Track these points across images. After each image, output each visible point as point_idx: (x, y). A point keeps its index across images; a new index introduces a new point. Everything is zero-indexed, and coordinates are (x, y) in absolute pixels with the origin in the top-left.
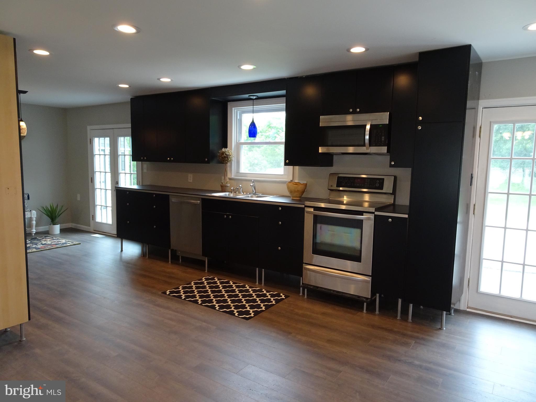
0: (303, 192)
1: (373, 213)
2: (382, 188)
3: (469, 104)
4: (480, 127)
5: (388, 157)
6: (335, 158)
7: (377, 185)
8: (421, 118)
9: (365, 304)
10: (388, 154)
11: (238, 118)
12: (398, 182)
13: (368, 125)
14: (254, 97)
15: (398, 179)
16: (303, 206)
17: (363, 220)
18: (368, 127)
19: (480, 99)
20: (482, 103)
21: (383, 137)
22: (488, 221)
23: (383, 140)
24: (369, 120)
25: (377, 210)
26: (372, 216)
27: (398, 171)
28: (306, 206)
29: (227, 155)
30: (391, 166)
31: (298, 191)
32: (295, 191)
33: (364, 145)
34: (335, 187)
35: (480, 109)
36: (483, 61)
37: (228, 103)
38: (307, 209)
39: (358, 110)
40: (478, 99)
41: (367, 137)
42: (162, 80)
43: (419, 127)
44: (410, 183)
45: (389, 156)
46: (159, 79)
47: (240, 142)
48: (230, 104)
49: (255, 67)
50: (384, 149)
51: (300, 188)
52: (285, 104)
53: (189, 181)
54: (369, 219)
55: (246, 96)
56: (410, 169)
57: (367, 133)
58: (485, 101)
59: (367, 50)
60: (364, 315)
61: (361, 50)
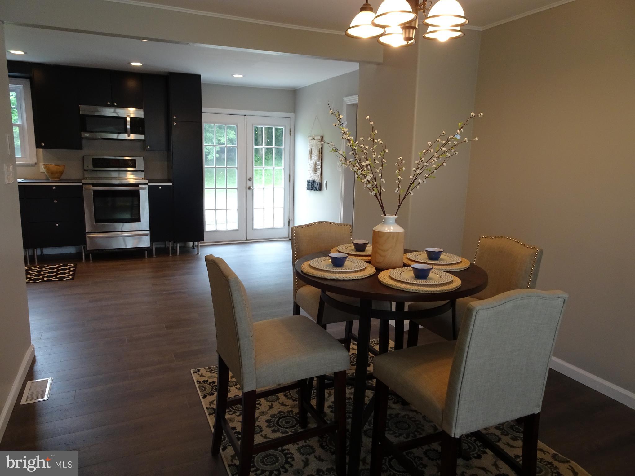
1: (147, 184)
8: (175, 117)
13: (128, 117)
16: (81, 184)
18: (128, 119)
21: (141, 128)
23: (141, 130)
25: (150, 180)
26: (146, 186)
28: (83, 184)
33: (126, 133)
34: (91, 167)
38: (85, 186)
39: (116, 104)
41: (129, 126)
50: (142, 137)
54: (144, 189)
57: (128, 123)
59: (143, 65)
60: (146, 259)
61: (139, 64)
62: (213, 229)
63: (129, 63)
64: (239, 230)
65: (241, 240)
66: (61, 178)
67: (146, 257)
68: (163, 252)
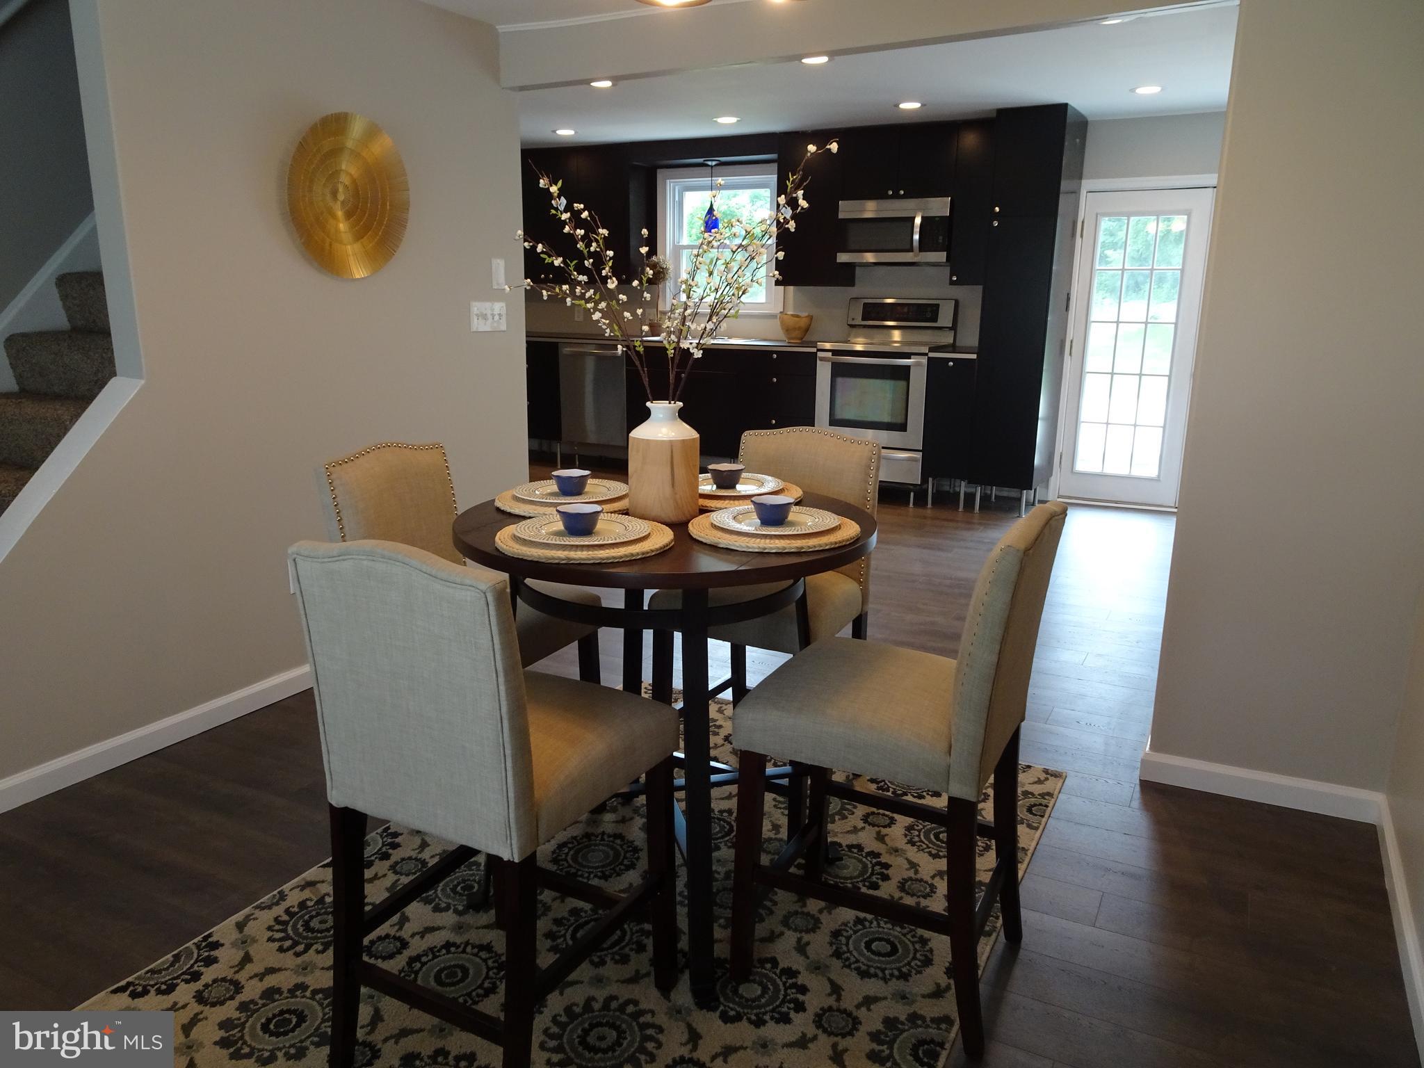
0: (807, 330)
1: (926, 354)
2: (935, 320)
3: (1065, 185)
4: (1083, 222)
5: (947, 270)
6: (858, 271)
7: (929, 315)
8: (997, 209)
9: (912, 494)
10: (948, 264)
11: (677, 199)
12: (960, 308)
13: (918, 216)
14: (714, 163)
15: (960, 304)
16: (814, 350)
17: (910, 366)
18: (918, 221)
19: (1084, 177)
20: (1087, 184)
21: (941, 238)
22: (1090, 365)
23: (941, 241)
24: (920, 210)
25: (931, 350)
26: (924, 360)
27: (961, 292)
28: (819, 350)
29: (663, 268)
30: (952, 283)
31: (799, 328)
32: (795, 329)
33: (911, 250)
34: (859, 321)
35: (1083, 193)
36: (1089, 119)
37: (658, 171)
38: (820, 354)
39: (902, 192)
40: (1081, 178)
41: (916, 237)
42: (559, 132)
43: (995, 222)
44: (979, 312)
45: (949, 268)
46: (554, 131)
47: (680, 244)
48: (661, 174)
49: (739, 119)
50: (941, 256)
51: (803, 323)
52: (776, 176)
53: (576, 319)
54: (918, 364)
55: (700, 160)
56: (980, 288)
57: (917, 230)
58: (1091, 181)
59: (923, 105)
60: (911, 510)
61: (916, 105)
62: (1096, 468)
63: (897, 106)
64: (1161, 479)
65: (1164, 505)
66: (804, 339)
67: (911, 505)
68: (945, 500)
